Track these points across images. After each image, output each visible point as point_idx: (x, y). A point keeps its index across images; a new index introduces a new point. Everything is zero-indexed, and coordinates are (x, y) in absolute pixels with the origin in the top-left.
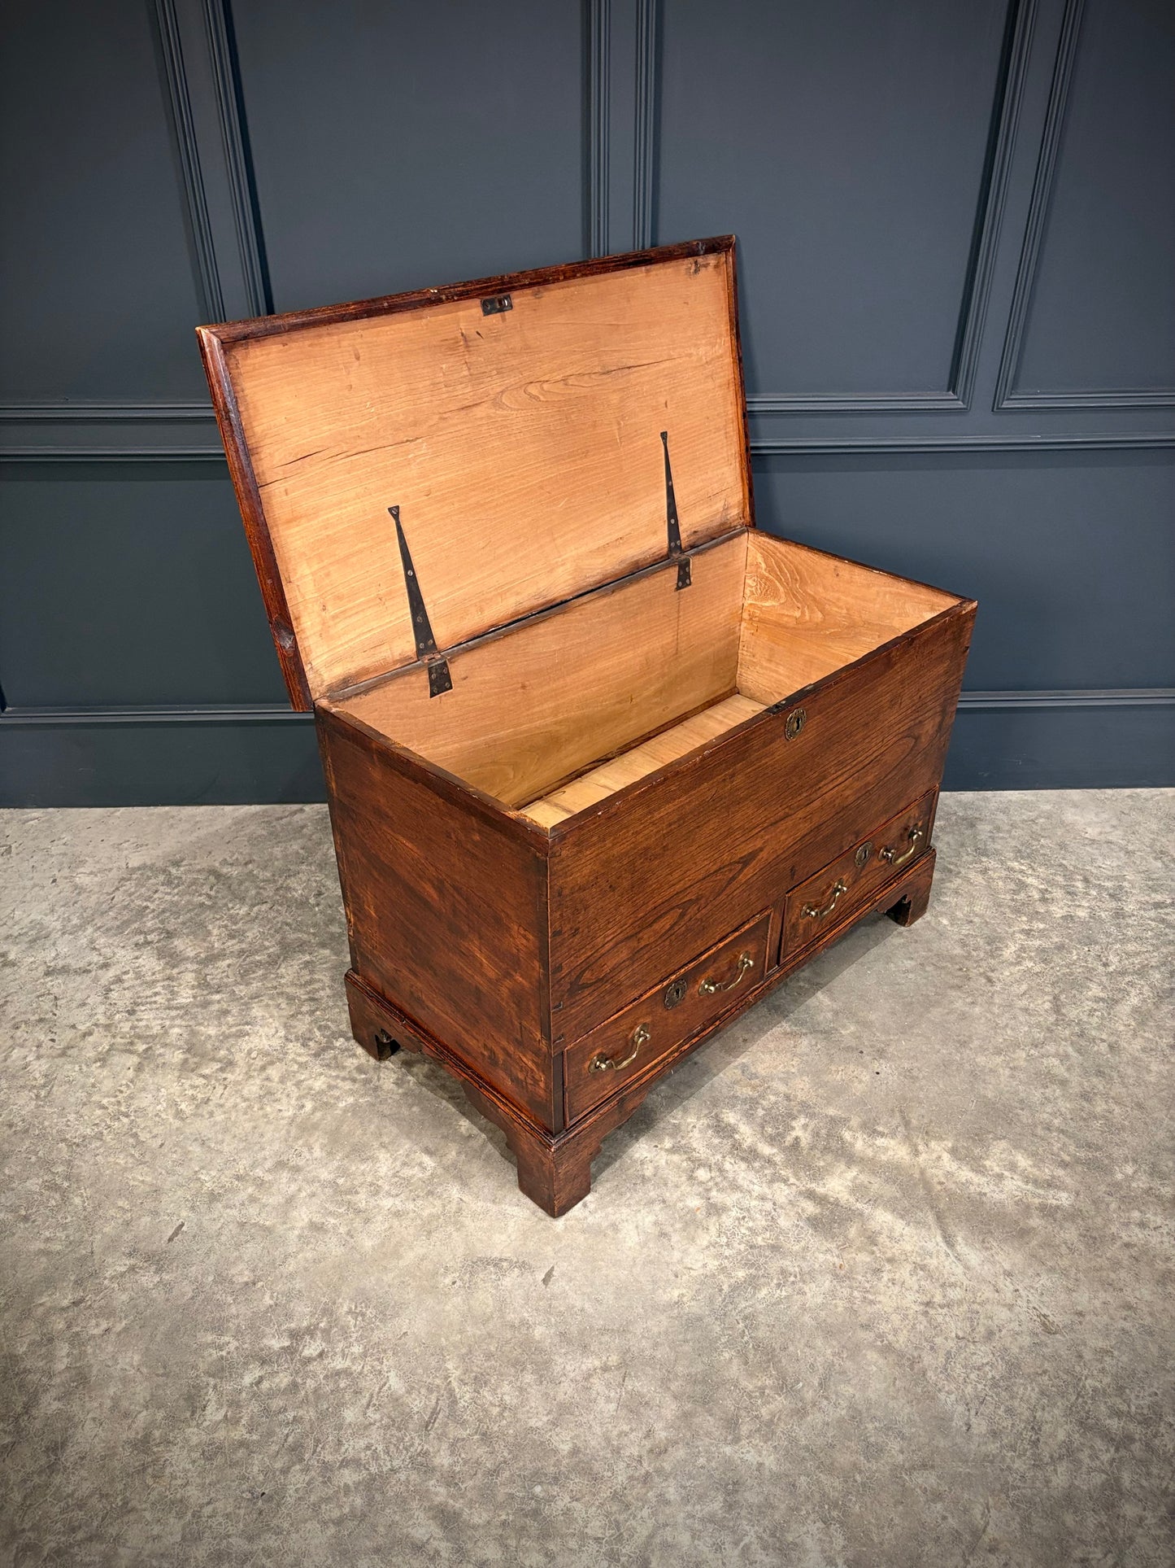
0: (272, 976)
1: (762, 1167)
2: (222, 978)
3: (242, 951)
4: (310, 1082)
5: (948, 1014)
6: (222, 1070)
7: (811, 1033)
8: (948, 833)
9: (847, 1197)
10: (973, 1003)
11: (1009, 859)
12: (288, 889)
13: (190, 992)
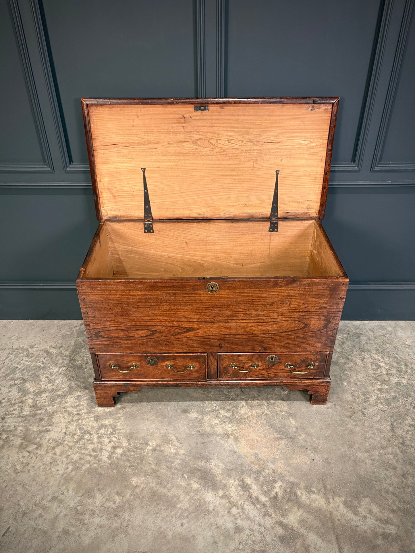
0: (64, 402)
1: (261, 508)
2: (43, 403)
3: (53, 390)
4: (72, 456)
5: (345, 430)
6: (36, 449)
7: (286, 438)
9: (297, 525)
10: (356, 425)
11: (373, 354)
12: (75, 360)
13: (29, 409)
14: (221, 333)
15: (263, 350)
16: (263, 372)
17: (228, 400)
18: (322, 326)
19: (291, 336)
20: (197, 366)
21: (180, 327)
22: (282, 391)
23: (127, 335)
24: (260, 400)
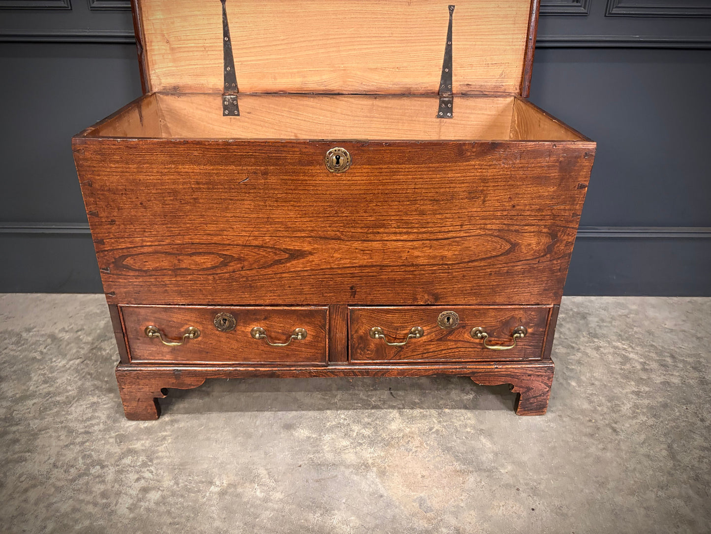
0: (63, 413)
2: (25, 413)
5: (585, 457)
7: (476, 472)
8: (568, 322)
10: (604, 449)
14: (355, 263)
15: (433, 300)
16: (432, 348)
17: (368, 409)
18: (543, 247)
19: (485, 269)
20: (310, 333)
21: (276, 249)
22: (463, 395)
23: (175, 265)
24: (424, 409)
